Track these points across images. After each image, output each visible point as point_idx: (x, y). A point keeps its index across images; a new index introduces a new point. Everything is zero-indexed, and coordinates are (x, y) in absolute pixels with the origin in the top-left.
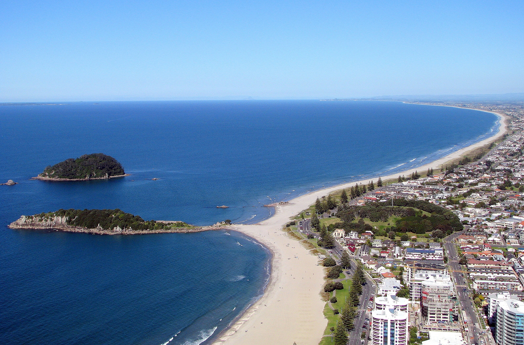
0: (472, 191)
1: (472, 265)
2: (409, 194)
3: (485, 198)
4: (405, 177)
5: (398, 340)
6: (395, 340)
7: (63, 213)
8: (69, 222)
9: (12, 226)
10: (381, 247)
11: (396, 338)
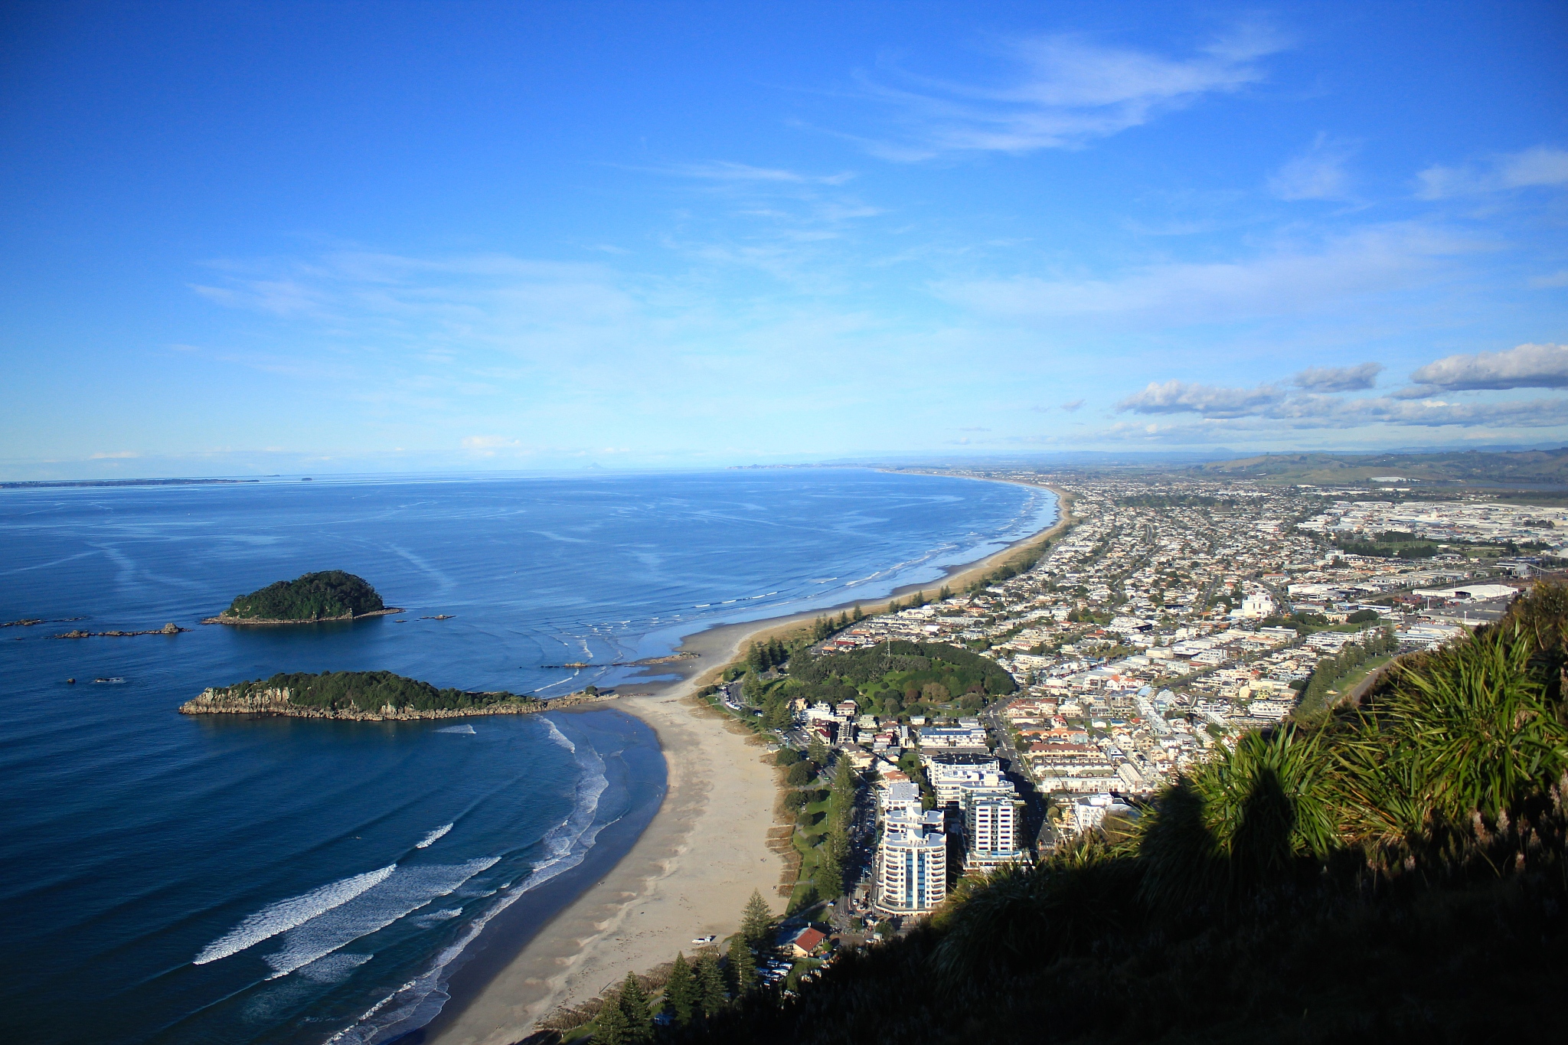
0: (1023, 626)
1: (1038, 751)
2: (913, 635)
3: (1045, 637)
4: (903, 604)
5: (931, 889)
6: (926, 890)
7: (281, 681)
8: (296, 697)
9: (190, 708)
10: (875, 728)
11: (928, 887)
